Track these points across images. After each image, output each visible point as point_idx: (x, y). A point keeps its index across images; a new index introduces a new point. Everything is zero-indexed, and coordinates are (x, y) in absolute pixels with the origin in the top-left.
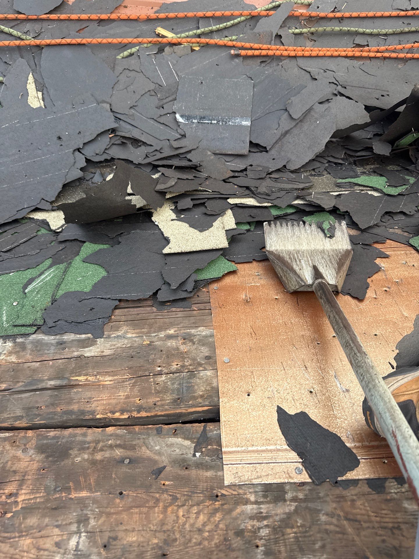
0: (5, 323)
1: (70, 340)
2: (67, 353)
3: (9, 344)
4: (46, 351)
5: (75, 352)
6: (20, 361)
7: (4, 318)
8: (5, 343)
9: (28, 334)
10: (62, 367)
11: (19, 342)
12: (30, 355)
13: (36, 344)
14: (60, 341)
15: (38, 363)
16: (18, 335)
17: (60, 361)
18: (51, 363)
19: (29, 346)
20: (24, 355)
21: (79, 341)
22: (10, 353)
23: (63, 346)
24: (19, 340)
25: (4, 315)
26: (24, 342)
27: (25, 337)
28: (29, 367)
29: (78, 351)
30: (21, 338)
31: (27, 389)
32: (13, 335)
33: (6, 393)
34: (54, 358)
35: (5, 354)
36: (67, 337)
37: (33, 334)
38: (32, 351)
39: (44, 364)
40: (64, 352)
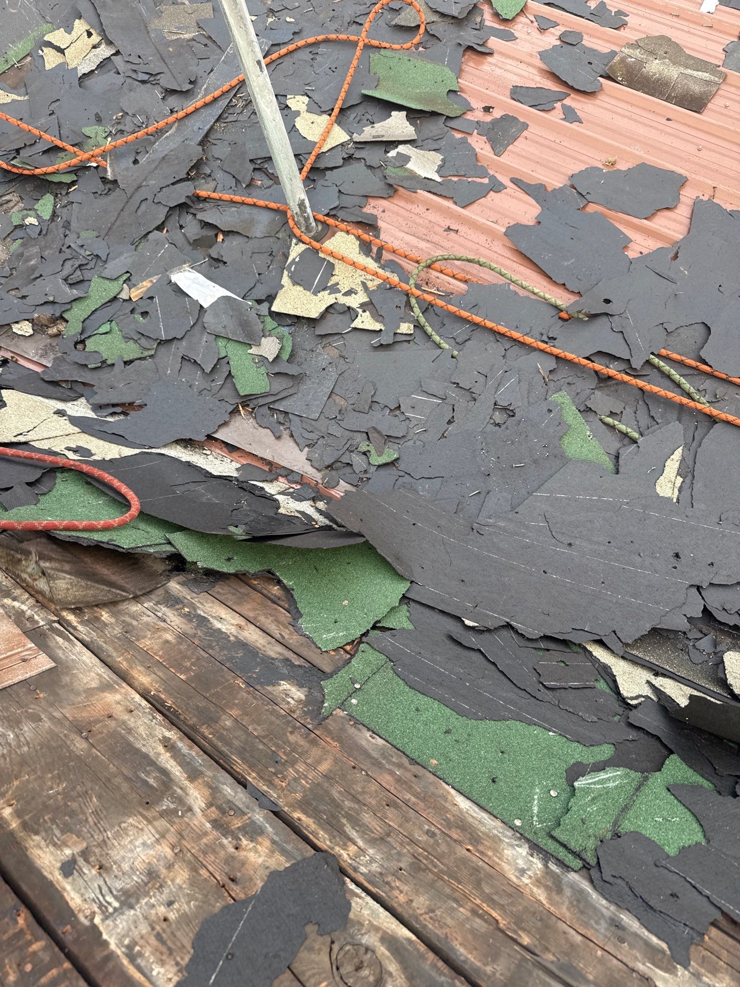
0: (535, 818)
1: (632, 930)
2: (625, 952)
3: (537, 864)
4: (592, 922)
5: (639, 961)
6: (552, 908)
7: (535, 809)
8: (532, 855)
9: (568, 867)
10: (616, 975)
11: (552, 870)
12: (568, 909)
13: (577, 893)
14: (616, 918)
15: (579, 938)
16: (553, 856)
17: (615, 961)
18: (599, 953)
19: (568, 892)
20: (558, 902)
21: (647, 944)
22: (538, 882)
23: (620, 933)
24: (553, 867)
25: (536, 802)
26: (559, 876)
27: (562, 868)
28: (565, 933)
29: (644, 964)
30: (556, 865)
31: (561, 975)
32: (545, 851)
33: (528, 956)
34: (606, 948)
35: (530, 877)
36: (627, 920)
37: (575, 871)
38: (571, 903)
39: (588, 946)
40: (621, 947)
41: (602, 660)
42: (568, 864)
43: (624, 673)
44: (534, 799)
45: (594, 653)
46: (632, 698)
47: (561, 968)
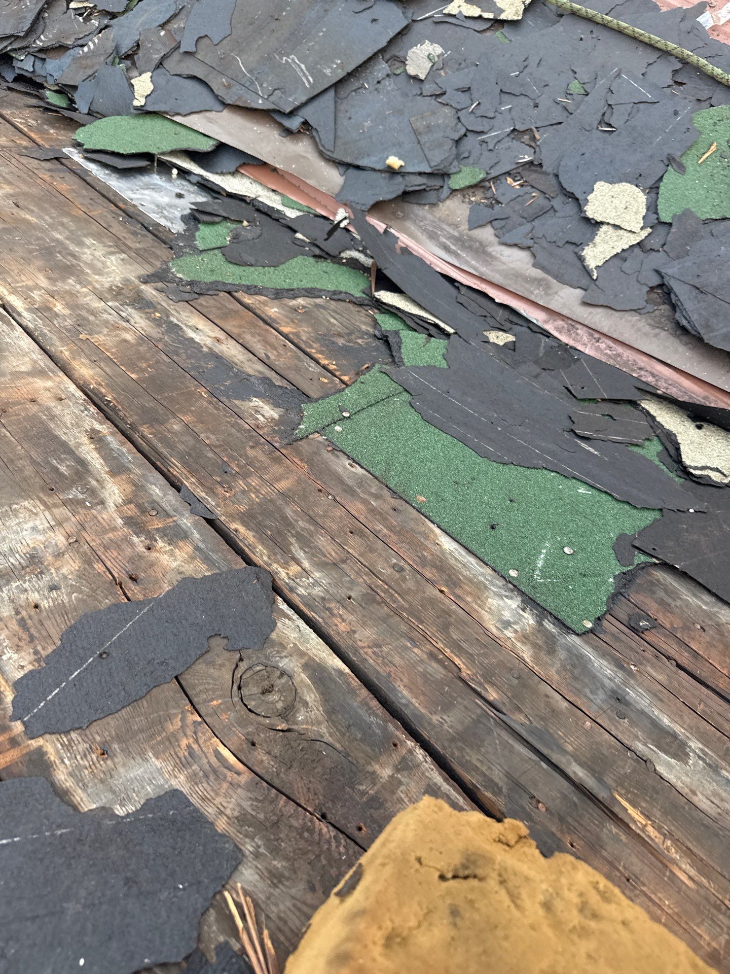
0: (537, 572)
1: (638, 707)
2: (623, 729)
3: (529, 619)
4: (587, 691)
5: (640, 741)
6: (536, 668)
7: (540, 564)
8: (524, 610)
9: (569, 628)
10: (605, 752)
11: (546, 629)
12: (558, 672)
13: (574, 658)
14: (620, 691)
15: (565, 704)
16: (551, 614)
17: (607, 736)
18: (588, 724)
19: (562, 654)
20: (546, 663)
21: (655, 724)
22: (525, 638)
23: (622, 707)
24: (549, 625)
25: (542, 556)
26: (554, 637)
27: (561, 629)
28: (547, 696)
29: (645, 744)
30: (554, 624)
31: (530, 739)
32: (542, 607)
33: (491, 712)
34: (597, 720)
35: (516, 631)
36: (634, 696)
37: (578, 635)
38: (564, 667)
39: (574, 715)
40: (620, 723)
41: (667, 426)
42: (569, 625)
43: (692, 442)
44: (541, 553)
45: (658, 419)
46: (696, 468)
47: (533, 731)
